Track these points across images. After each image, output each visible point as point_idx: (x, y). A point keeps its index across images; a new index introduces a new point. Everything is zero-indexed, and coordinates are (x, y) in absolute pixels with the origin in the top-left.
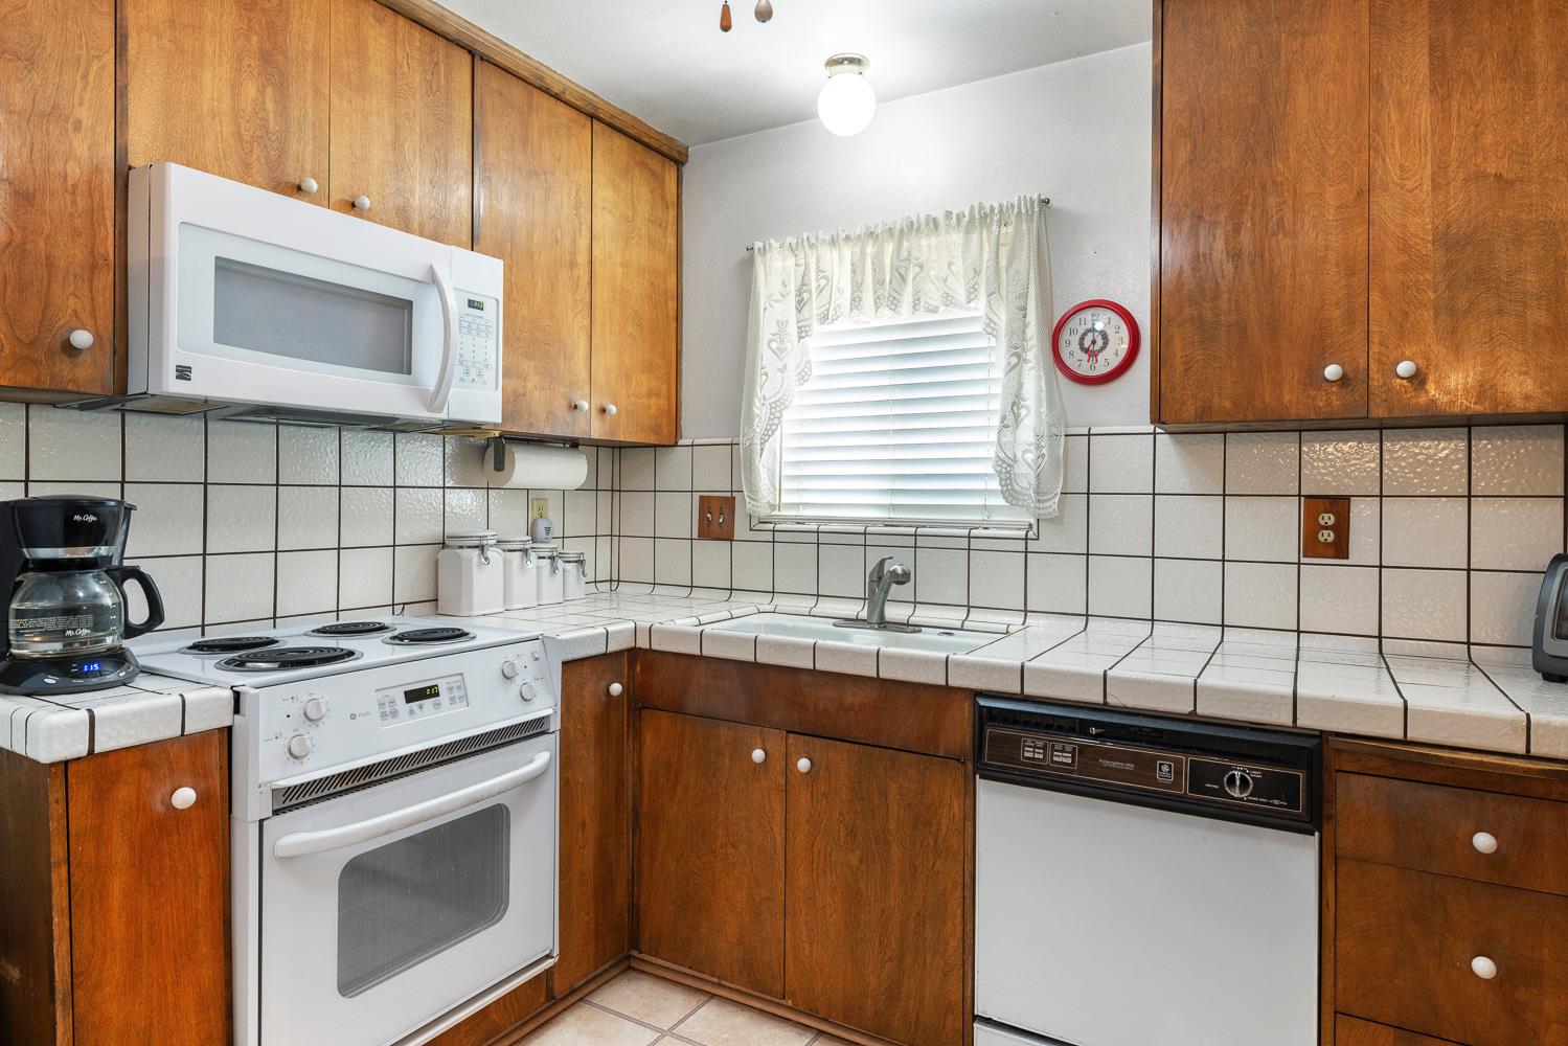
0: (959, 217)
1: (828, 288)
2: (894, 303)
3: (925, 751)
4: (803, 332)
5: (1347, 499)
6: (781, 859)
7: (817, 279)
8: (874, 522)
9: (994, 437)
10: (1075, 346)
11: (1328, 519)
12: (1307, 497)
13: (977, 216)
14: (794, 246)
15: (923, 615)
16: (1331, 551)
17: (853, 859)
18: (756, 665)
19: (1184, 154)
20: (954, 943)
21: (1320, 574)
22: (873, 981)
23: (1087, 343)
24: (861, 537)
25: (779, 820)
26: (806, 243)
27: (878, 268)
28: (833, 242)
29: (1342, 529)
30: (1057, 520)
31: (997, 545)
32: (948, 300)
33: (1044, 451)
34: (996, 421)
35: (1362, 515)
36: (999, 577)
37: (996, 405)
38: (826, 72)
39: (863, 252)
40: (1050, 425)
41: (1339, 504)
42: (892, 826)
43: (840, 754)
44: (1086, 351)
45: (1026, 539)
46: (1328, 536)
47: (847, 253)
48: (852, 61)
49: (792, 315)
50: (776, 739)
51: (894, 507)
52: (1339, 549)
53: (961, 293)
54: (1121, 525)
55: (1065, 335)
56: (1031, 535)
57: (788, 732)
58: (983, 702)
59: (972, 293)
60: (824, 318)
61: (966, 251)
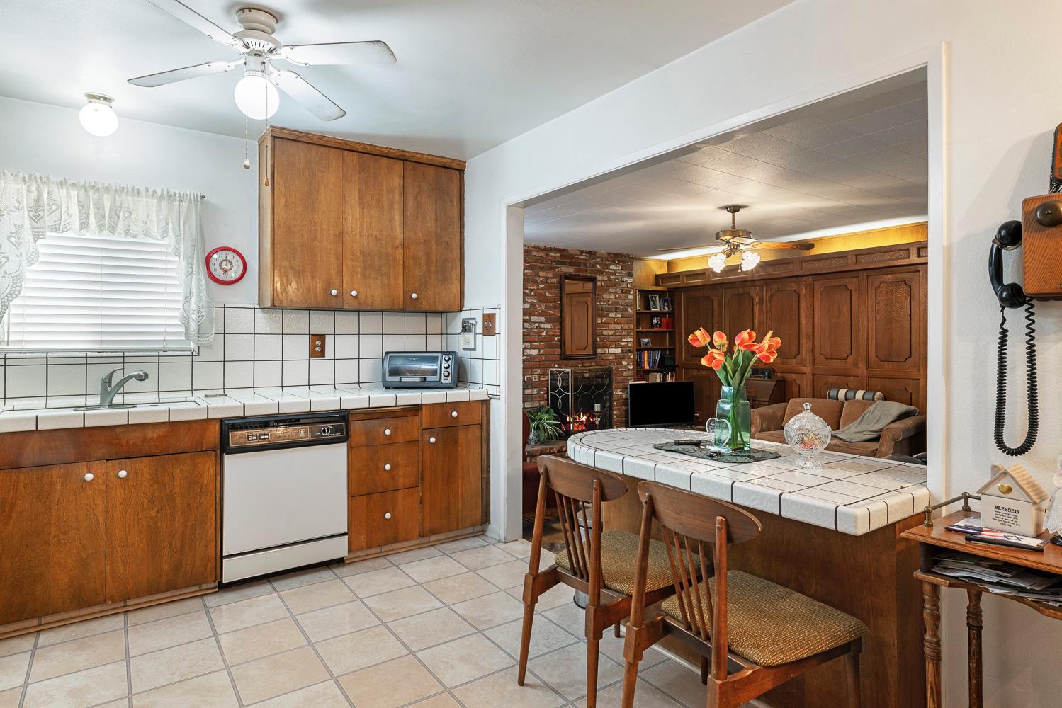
0: (154, 192)
1: (58, 212)
2: (113, 229)
3: (196, 450)
4: (37, 236)
5: (324, 335)
6: (103, 530)
7: (49, 205)
8: (92, 350)
9: (180, 306)
10: (217, 266)
11: (319, 343)
12: (312, 335)
13: (165, 193)
14: (27, 179)
15: (129, 399)
16: (320, 355)
17: (153, 513)
18: (84, 429)
19: (282, 202)
20: (211, 531)
21: (317, 364)
22: (166, 567)
23: (223, 266)
24: (85, 360)
25: (101, 508)
26: (39, 180)
27: (99, 207)
28: (61, 184)
29: (323, 346)
30: (209, 346)
31: (175, 359)
32: (147, 233)
33: (204, 314)
34: (181, 298)
35: (329, 341)
36: (176, 376)
37: (181, 290)
38: (86, 99)
39: (87, 196)
40: (208, 302)
41: (322, 337)
42: (177, 490)
43: (144, 465)
44: (222, 269)
45: (192, 356)
46: (318, 349)
47: (74, 193)
48: (105, 99)
49: (27, 223)
50: (99, 466)
51: (102, 342)
52: (322, 354)
53: (155, 231)
54: (239, 347)
55: (211, 262)
56: (194, 354)
57: (107, 460)
58: (227, 422)
59: (165, 234)
60: (56, 228)
61: (159, 210)
